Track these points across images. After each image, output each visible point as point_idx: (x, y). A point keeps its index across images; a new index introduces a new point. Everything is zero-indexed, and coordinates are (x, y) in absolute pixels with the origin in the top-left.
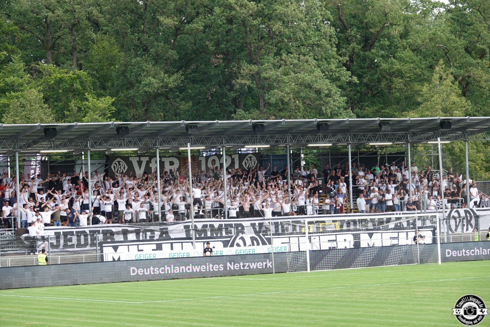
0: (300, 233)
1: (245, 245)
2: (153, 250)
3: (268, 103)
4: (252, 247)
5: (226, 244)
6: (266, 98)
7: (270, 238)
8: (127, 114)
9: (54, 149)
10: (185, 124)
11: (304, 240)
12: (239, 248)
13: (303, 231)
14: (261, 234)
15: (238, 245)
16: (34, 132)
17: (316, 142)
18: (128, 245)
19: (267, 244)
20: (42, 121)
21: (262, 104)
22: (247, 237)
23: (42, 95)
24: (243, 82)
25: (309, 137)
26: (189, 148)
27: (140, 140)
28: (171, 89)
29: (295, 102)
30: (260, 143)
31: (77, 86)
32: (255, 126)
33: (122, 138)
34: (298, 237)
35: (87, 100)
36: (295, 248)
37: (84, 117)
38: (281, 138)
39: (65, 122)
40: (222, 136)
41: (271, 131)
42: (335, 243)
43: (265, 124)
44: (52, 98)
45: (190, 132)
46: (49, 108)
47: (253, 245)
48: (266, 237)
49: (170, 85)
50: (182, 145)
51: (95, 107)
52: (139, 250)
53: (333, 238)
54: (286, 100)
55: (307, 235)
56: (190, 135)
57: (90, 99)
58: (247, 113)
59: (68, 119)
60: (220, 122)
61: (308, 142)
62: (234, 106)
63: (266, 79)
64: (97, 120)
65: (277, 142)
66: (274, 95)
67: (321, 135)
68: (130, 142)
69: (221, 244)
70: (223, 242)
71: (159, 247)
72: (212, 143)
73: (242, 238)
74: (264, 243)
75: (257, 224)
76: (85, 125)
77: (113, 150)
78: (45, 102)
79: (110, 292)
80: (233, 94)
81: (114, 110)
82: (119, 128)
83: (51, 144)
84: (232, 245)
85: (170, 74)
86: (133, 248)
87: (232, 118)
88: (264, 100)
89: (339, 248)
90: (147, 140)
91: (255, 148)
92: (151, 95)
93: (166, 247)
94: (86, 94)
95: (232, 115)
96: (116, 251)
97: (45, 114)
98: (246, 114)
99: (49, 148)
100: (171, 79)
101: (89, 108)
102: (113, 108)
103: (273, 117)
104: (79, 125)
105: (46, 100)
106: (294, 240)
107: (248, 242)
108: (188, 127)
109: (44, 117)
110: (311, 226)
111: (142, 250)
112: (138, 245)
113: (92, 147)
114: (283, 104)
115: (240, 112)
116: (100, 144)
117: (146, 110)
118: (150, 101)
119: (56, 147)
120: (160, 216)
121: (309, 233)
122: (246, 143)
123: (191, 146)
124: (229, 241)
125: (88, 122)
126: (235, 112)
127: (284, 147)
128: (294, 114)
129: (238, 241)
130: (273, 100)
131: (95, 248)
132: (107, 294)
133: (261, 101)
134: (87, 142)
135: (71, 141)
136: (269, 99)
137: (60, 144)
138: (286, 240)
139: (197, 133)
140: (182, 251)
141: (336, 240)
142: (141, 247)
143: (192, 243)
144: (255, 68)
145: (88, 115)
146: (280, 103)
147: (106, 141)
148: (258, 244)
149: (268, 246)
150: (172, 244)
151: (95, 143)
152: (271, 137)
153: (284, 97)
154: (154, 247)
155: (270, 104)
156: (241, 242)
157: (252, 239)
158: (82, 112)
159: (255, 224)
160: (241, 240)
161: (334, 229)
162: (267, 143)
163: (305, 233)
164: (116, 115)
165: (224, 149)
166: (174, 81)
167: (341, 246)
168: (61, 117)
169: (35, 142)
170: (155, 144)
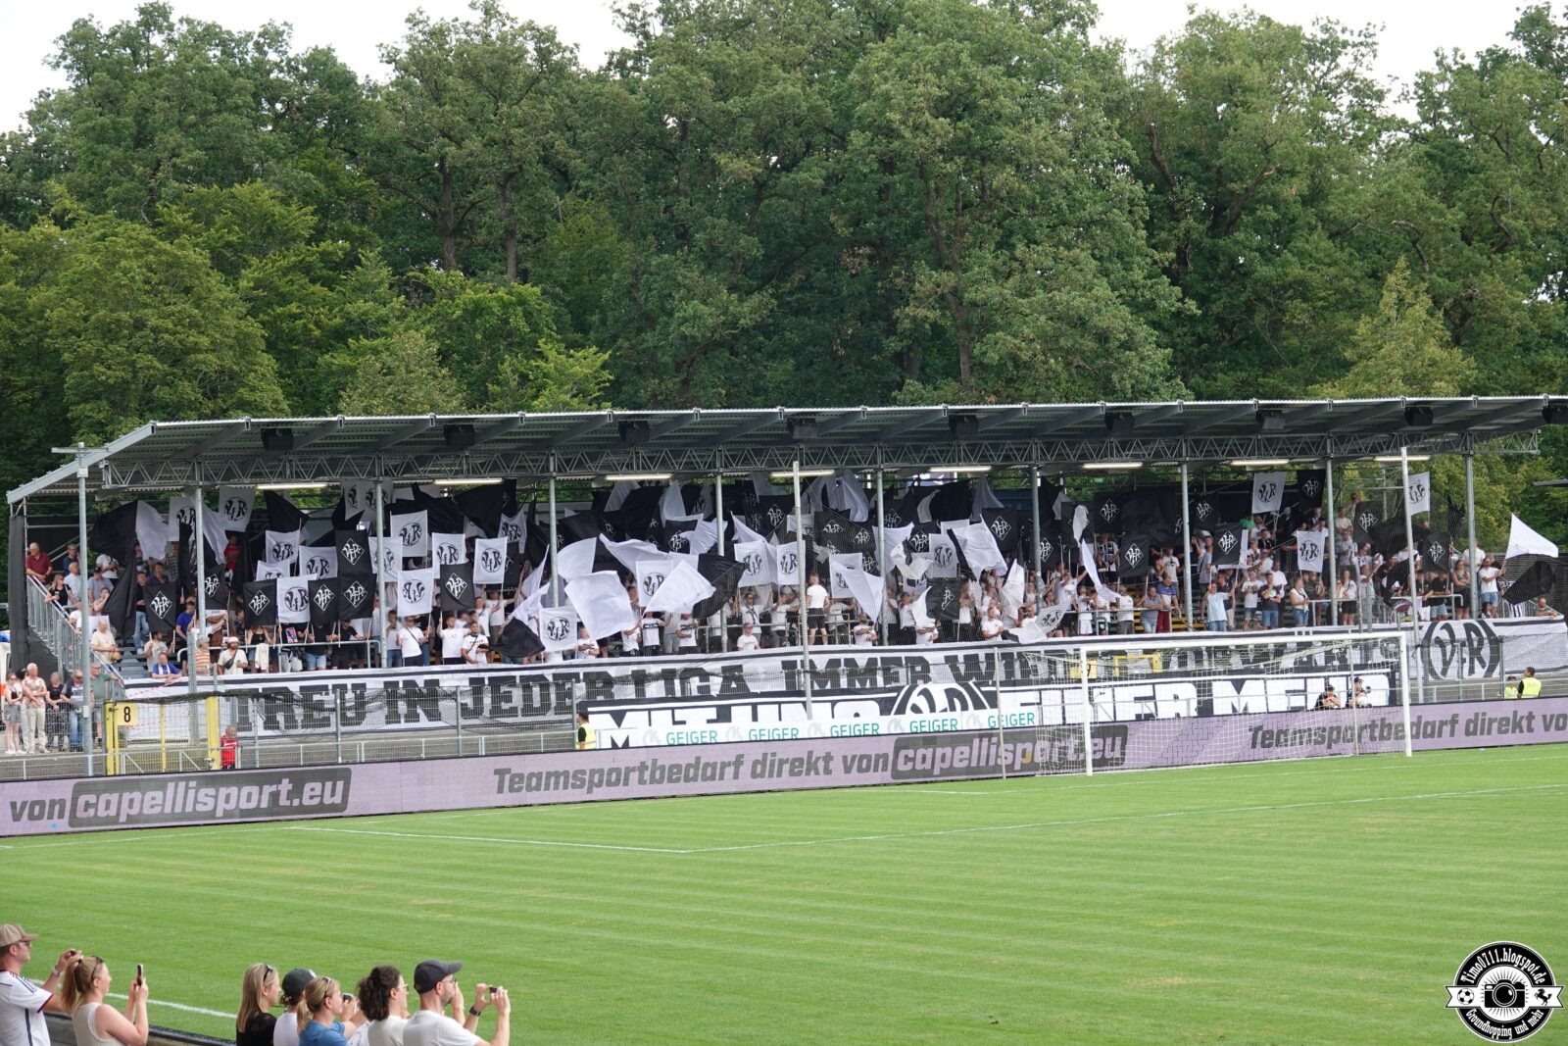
0: (1067, 680)
1: (933, 709)
2: (709, 721)
3: (981, 364)
4: (949, 715)
5: (885, 707)
6: (976, 352)
7: (995, 693)
8: (637, 392)
9: (467, 477)
10: (787, 415)
11: (1077, 697)
12: (917, 717)
13: (1073, 674)
14: (971, 683)
15: (916, 709)
16: (420, 436)
17: (1102, 458)
18: (649, 710)
19: (984, 707)
20: (434, 407)
21: (964, 367)
22: (938, 691)
23: (435, 347)
24: (922, 312)
25: (1086, 445)
26: (797, 474)
27: (677, 454)
28: (745, 331)
29: (1046, 362)
30: (968, 461)
31: (518, 322)
32: (955, 418)
33: (632, 450)
34: (1062, 690)
35: (541, 355)
36: (1053, 718)
37: (536, 397)
38: (1018, 450)
39: (488, 411)
40: (876, 445)
41: (994, 431)
42: (1151, 704)
43: (979, 416)
44: (458, 352)
45: (797, 435)
46: (451, 377)
47: (953, 708)
48: (984, 689)
49: (742, 321)
50: (775, 465)
51: (561, 373)
52: (675, 723)
53: (1147, 691)
54: (1025, 356)
55: (1085, 685)
56: (797, 442)
57: (552, 355)
58: (930, 387)
59: (496, 404)
60: (870, 409)
61: (1085, 457)
62: (899, 370)
63: (974, 304)
64: (566, 406)
65: (1007, 458)
66: (996, 343)
67: (1115, 441)
68: (651, 459)
69: (875, 706)
70: (878, 701)
71: (724, 715)
72: (851, 461)
73: (926, 693)
74: (978, 705)
75: (961, 659)
76: (538, 419)
77: (610, 478)
78: (441, 364)
79: (609, 826)
80: (893, 345)
81: (609, 381)
82: (625, 426)
83: (461, 465)
84: (901, 711)
85: (744, 292)
86: (662, 718)
87: (894, 402)
88: (971, 357)
89: (1160, 716)
90: (692, 453)
91: (952, 473)
92: (697, 344)
93: (741, 713)
94: (540, 342)
95: (894, 394)
96: (619, 724)
97: (442, 391)
98: (928, 392)
99: (457, 474)
100: (746, 307)
101: (546, 376)
102: (606, 375)
103: (993, 398)
104: (530, 419)
105: (444, 356)
106: (1051, 697)
107: (941, 701)
108: (793, 421)
109: (438, 397)
110: (1094, 662)
111: (684, 723)
112: (673, 709)
113: (560, 471)
114: (1016, 366)
115: (913, 385)
116: (580, 465)
117: (685, 382)
118: (693, 360)
119: (474, 472)
120: (725, 638)
121: (1090, 681)
122: (933, 461)
123: (801, 470)
124: (895, 698)
125: (546, 411)
126: (900, 386)
127: (1023, 470)
128: (1043, 390)
129: (916, 699)
130: (993, 357)
131: (569, 716)
132: (602, 829)
133: (963, 358)
134: (548, 460)
135: (508, 457)
136: (984, 354)
137: (482, 465)
138: (1033, 697)
139: (814, 436)
140: (780, 725)
141: (1153, 698)
142: (680, 715)
143: (804, 703)
144: (948, 279)
145: (546, 393)
146: (1010, 365)
147: (594, 457)
148: (965, 707)
149: (989, 711)
150: (754, 706)
151: (568, 461)
152: (995, 447)
153: (1020, 349)
154: (712, 713)
155: (984, 367)
156: (922, 702)
157: (951, 694)
158: (530, 387)
159: (956, 657)
160: (922, 697)
161: (1149, 671)
162: (983, 461)
163: (1079, 681)
164: (613, 393)
165: (880, 475)
166: (754, 311)
167: (1166, 710)
168: (479, 398)
169: (422, 461)
170: (713, 465)
